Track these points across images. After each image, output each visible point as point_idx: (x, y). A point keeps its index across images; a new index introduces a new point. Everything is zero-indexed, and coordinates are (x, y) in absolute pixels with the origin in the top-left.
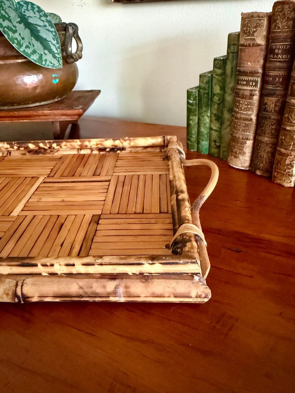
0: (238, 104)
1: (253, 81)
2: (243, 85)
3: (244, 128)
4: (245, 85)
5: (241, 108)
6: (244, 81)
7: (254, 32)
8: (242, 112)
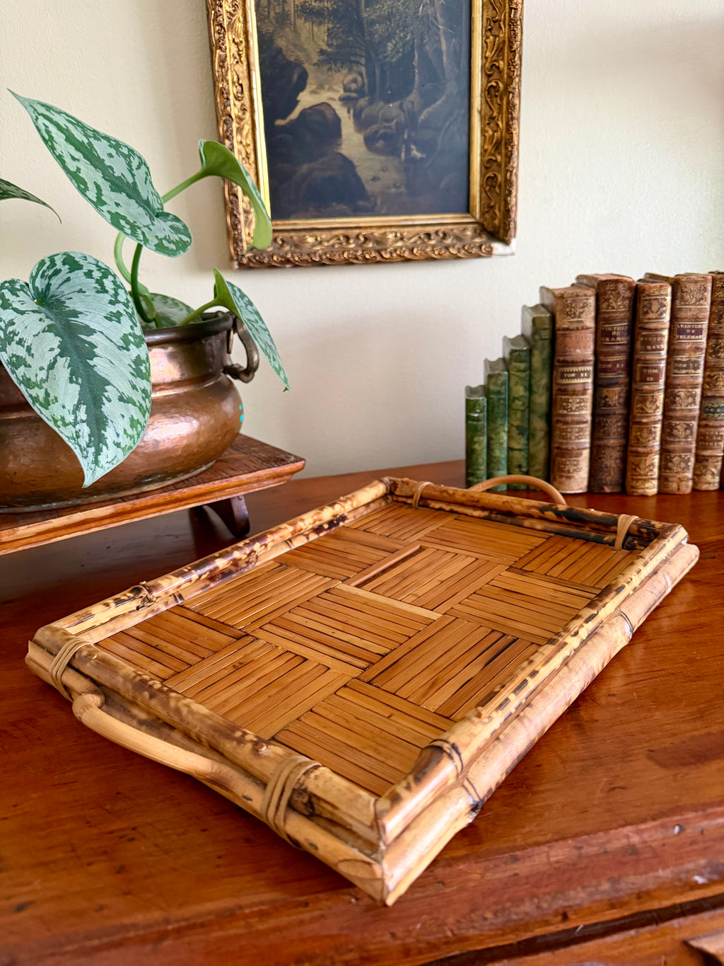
0: (565, 404)
1: (584, 372)
2: (572, 378)
3: (577, 435)
4: (574, 378)
5: (571, 408)
6: (573, 372)
7: (581, 313)
8: (572, 413)
